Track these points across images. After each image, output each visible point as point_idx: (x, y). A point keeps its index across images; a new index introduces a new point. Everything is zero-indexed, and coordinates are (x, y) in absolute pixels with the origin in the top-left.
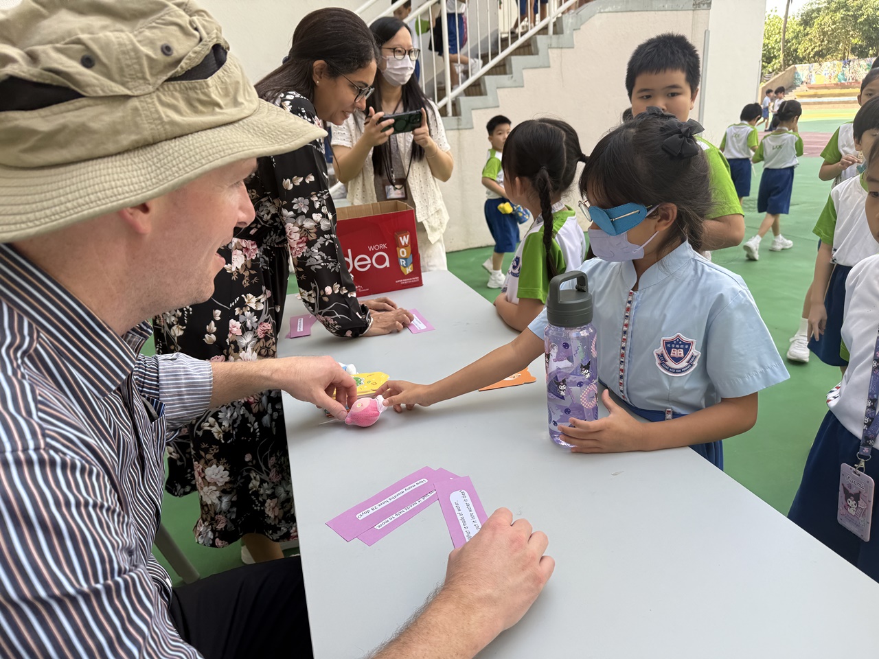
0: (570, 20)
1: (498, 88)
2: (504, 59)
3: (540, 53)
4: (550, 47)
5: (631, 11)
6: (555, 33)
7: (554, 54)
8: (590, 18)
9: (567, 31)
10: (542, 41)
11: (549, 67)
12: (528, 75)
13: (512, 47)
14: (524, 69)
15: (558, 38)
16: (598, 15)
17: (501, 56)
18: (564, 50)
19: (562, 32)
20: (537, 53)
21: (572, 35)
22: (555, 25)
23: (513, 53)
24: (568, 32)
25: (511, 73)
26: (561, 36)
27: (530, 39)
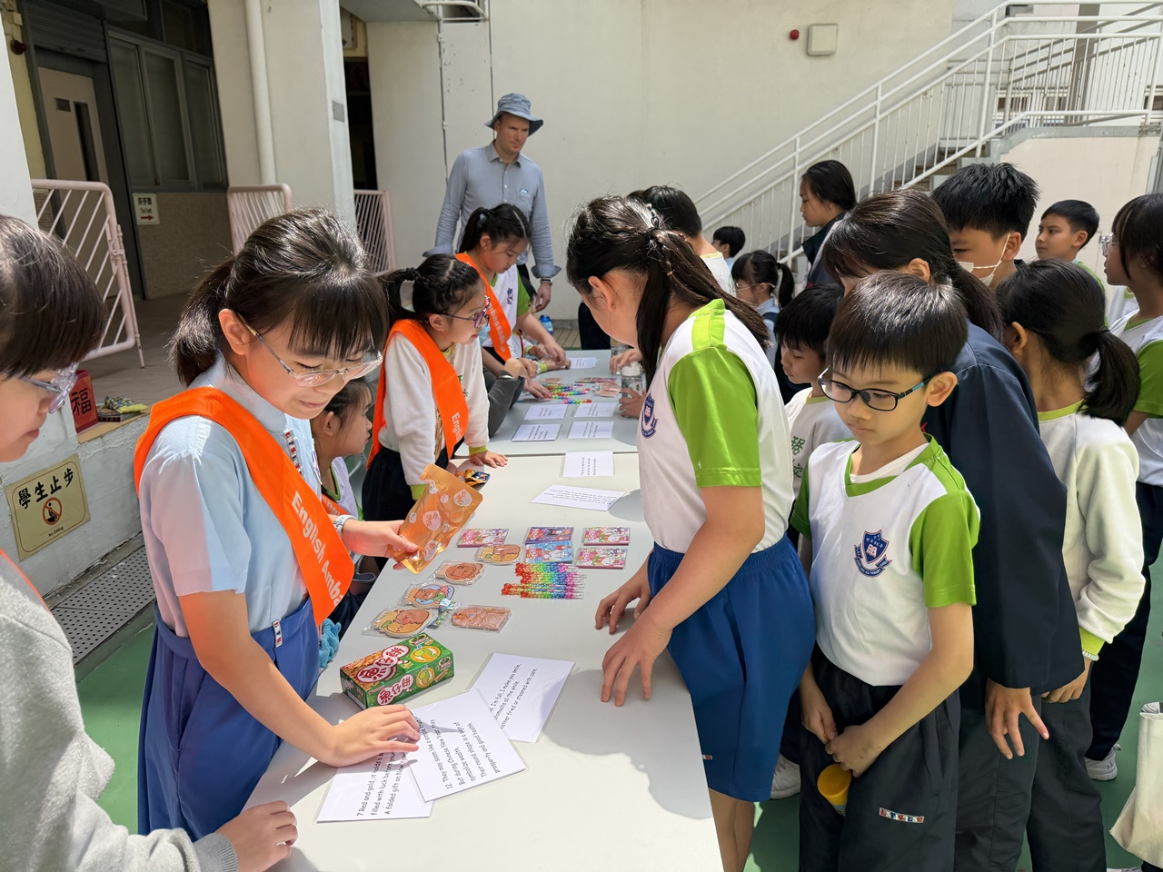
0: (999, 145)
2: (928, 177)
5: (1065, 137)
6: (983, 156)
8: (1020, 142)
13: (937, 167)
16: (1029, 141)
17: (925, 174)
19: (989, 155)
22: (983, 147)
23: (938, 173)
24: (995, 156)
27: (955, 160)
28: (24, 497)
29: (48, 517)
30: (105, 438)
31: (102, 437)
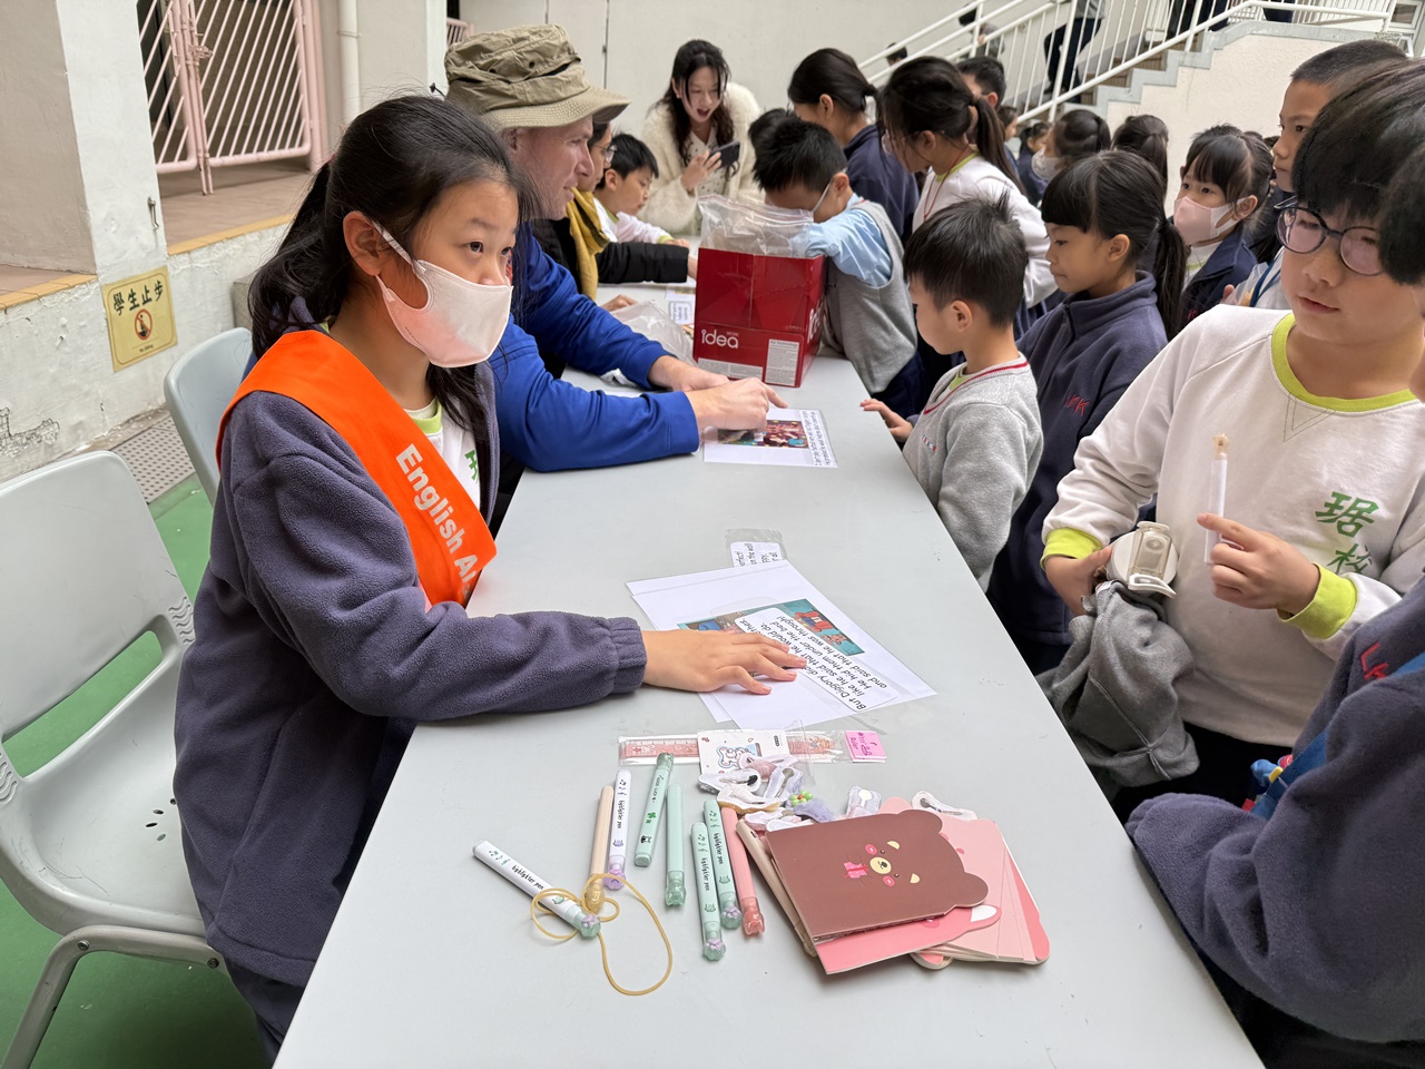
1: (1110, 100)
2: (1126, 71)
3: (1168, 69)
4: (1182, 64)
5: (1290, 37)
6: (1193, 49)
7: (1184, 73)
8: (1238, 38)
9: (1206, 49)
10: (1173, 56)
11: (1175, 86)
12: (1147, 90)
13: (1138, 58)
14: (1145, 84)
15: (1193, 57)
16: (1248, 36)
17: (1124, 66)
18: (1197, 70)
20: (1165, 70)
21: (1211, 55)
23: (1138, 65)
25: (1130, 86)
26: (1198, 54)
27: (1161, 53)
28: (118, 301)
29: (140, 330)
30: (194, 255)
31: (189, 252)
